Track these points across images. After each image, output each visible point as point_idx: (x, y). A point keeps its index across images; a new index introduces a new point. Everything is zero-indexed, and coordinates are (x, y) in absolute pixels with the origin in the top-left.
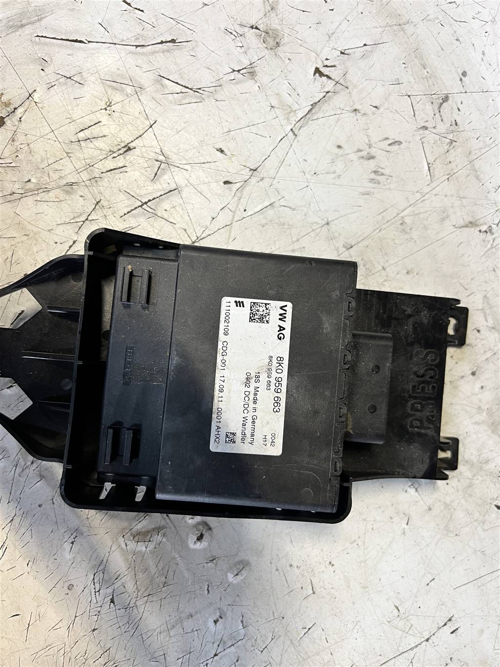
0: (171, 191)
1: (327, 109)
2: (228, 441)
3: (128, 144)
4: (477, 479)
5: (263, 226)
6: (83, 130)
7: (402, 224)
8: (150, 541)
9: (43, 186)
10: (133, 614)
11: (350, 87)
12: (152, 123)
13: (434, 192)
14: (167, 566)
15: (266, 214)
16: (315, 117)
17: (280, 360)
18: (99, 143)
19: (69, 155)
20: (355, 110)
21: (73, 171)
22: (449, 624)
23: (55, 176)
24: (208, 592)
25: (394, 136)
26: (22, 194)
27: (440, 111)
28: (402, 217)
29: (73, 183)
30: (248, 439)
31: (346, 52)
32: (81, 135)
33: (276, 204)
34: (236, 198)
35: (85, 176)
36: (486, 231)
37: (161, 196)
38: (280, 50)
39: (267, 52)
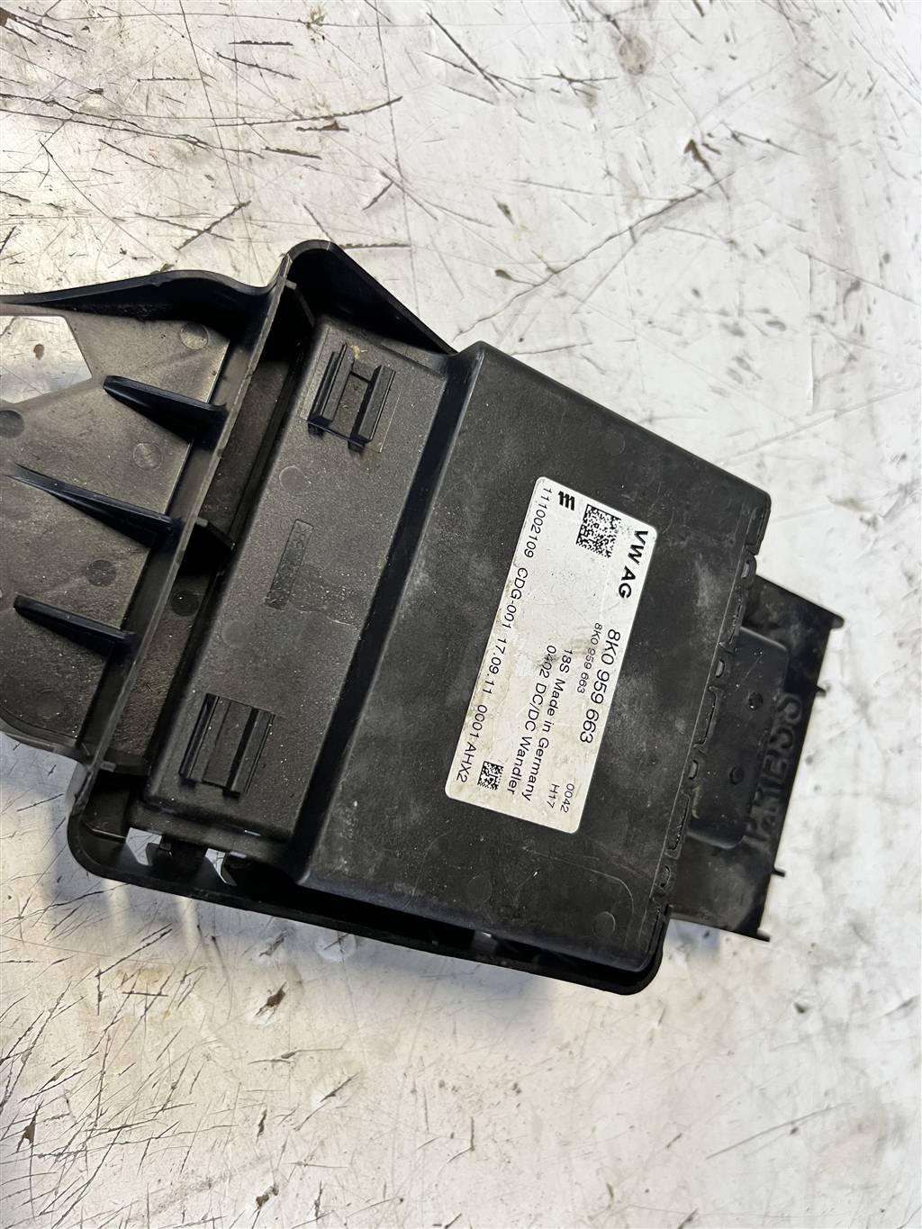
0: (396, 245)
1: (690, 219)
2: (483, 781)
3: (336, 115)
6: (249, 42)
7: (758, 465)
8: (159, 994)
9: (128, 118)
10: (72, 1170)
11: (733, 199)
12: (392, 98)
13: (813, 429)
14: (183, 1060)
15: (554, 361)
16: (671, 225)
17: (614, 638)
18: (278, 86)
19: (206, 79)
20: (732, 242)
21: (204, 115)
23: (162, 109)
24: (262, 1130)
25: (778, 312)
26: (72, 111)
27: (845, 302)
28: (762, 455)
29: (199, 141)
30: (523, 786)
31: (741, 138)
32: (244, 53)
33: (577, 351)
34: (510, 310)
35: (227, 138)
36: (868, 523)
37: (375, 246)
38: (643, 80)
39: (620, 73)
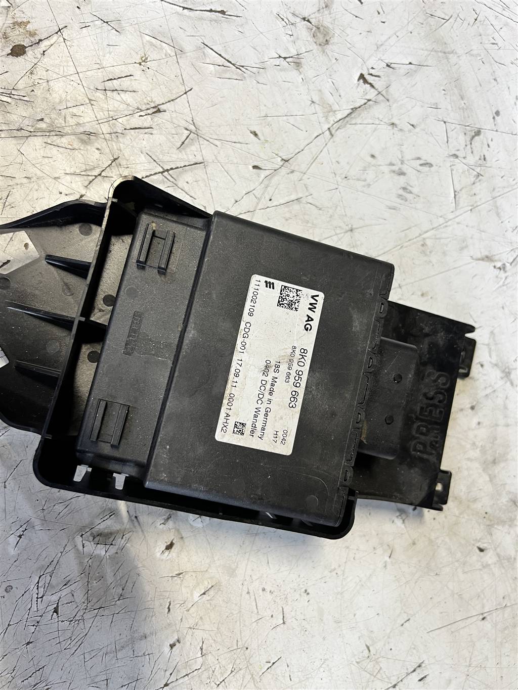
0: (196, 164)
1: (364, 116)
2: (235, 431)
3: (158, 105)
4: (464, 517)
5: (287, 220)
6: (111, 79)
7: (423, 245)
8: (112, 544)
9: (57, 129)
10: (78, 628)
11: (391, 101)
12: (187, 90)
13: (457, 220)
14: (127, 576)
15: (291, 208)
16: (353, 122)
17: (304, 352)
18: (126, 97)
19: (92, 102)
20: (393, 124)
21: (93, 120)
22: (418, 670)
23: (72, 121)
24: (169, 611)
25: (426, 157)
26: (31, 132)
27: (471, 144)
28: (424, 239)
29: (91, 133)
30: (258, 432)
31: (392, 65)
32: (109, 85)
33: (304, 200)
34: (263, 185)
35: (105, 128)
36: (500, 268)
37: (185, 166)
38: (328, 48)
39: (315, 47)
